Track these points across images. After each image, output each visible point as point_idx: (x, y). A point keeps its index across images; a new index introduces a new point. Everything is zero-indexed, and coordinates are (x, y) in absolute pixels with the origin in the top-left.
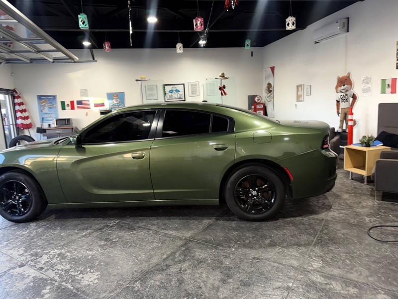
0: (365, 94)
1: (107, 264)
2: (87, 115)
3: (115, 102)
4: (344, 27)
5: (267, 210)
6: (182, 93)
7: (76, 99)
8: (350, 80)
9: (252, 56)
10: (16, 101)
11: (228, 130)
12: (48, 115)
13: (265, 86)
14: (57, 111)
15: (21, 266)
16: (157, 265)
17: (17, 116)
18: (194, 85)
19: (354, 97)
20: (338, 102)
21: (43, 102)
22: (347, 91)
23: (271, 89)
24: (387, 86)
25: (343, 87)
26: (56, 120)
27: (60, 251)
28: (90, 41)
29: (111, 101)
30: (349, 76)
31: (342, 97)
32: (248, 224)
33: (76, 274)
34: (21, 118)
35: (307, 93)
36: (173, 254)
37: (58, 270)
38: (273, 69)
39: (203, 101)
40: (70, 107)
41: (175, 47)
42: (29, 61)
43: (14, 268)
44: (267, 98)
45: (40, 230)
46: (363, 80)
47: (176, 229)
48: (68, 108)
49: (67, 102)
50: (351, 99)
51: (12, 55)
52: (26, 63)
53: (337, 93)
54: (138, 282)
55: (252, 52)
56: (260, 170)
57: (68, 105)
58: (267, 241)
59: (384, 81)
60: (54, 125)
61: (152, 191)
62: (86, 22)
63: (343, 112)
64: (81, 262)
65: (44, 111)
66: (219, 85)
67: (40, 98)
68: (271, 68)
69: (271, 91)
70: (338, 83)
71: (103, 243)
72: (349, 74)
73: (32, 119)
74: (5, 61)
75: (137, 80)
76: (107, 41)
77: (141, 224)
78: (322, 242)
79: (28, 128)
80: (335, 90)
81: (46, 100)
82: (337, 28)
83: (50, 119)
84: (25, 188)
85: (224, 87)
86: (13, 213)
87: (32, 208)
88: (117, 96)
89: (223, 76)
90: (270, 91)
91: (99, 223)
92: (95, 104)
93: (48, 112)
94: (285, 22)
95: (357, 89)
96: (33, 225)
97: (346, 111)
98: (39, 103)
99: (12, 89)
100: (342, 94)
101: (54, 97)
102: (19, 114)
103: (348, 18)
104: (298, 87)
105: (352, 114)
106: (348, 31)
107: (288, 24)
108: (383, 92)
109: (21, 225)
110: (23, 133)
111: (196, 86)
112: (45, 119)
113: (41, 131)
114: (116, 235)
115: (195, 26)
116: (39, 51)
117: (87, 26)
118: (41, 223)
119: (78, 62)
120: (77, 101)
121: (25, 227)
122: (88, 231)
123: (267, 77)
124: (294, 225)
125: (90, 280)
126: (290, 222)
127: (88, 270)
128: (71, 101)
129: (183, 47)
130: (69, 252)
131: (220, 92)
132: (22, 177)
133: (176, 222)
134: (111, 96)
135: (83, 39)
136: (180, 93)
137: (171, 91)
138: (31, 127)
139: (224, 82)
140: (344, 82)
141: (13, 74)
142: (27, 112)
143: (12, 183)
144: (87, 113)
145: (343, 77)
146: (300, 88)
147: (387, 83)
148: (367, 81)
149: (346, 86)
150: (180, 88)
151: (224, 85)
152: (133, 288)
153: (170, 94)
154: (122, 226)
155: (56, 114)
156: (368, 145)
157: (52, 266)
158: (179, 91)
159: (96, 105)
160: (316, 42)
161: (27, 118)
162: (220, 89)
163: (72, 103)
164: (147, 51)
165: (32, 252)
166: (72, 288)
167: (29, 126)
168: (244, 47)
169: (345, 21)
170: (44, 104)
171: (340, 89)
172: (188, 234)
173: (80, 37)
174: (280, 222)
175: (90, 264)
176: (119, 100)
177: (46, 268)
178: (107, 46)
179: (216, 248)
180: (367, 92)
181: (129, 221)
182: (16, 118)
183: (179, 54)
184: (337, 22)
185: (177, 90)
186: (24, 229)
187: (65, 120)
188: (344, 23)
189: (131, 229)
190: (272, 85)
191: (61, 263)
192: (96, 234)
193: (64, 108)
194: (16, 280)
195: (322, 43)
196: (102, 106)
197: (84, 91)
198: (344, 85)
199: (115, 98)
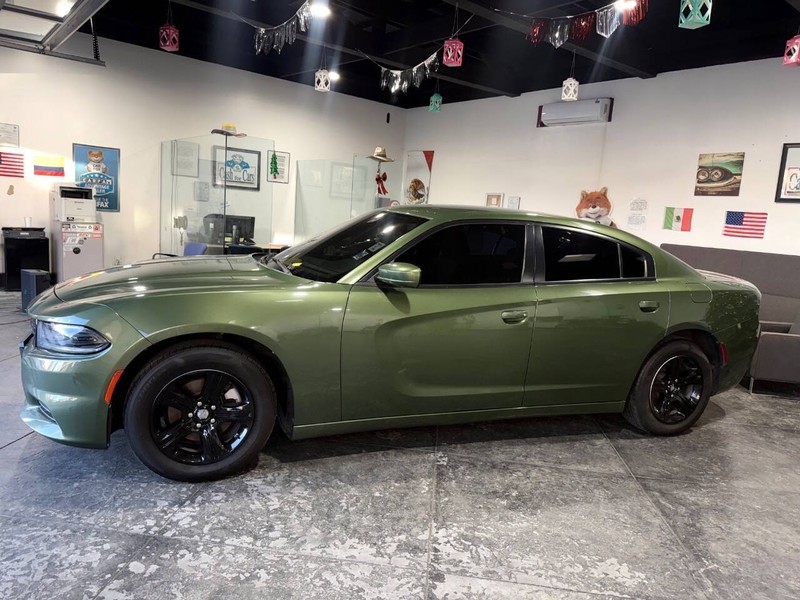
2: (11, 191)
3: (92, 169)
4: (605, 111)
5: (688, 415)
6: (253, 171)
8: (607, 200)
9: (388, 121)
11: (646, 275)
13: (406, 184)
18: (280, 158)
22: (600, 216)
23: (420, 192)
24: (675, 218)
25: (591, 210)
29: (81, 166)
30: (605, 193)
38: (429, 156)
46: (631, 204)
55: (388, 115)
59: (670, 211)
66: (376, 172)
68: (425, 152)
69: (422, 196)
70: (581, 202)
72: (606, 190)
75: (217, 131)
76: (171, 25)
85: (385, 177)
90: (418, 197)
92: (36, 168)
95: (618, 217)
103: (612, 100)
104: (491, 196)
106: (610, 119)
108: (668, 226)
111: (284, 161)
134: (82, 152)
136: (249, 171)
137: (230, 164)
140: (596, 200)
144: (11, 188)
145: (592, 193)
147: (676, 214)
148: (639, 205)
149: (598, 208)
153: (228, 169)
158: (248, 167)
159: (40, 171)
160: (542, 125)
162: (379, 180)
169: (608, 102)
171: (585, 211)
176: (103, 166)
180: (637, 223)
184: (598, 102)
185: (243, 163)
188: (606, 105)
190: (426, 186)
195: (552, 128)
196: (56, 175)
197: (11, 129)
198: (594, 207)
199: (94, 158)
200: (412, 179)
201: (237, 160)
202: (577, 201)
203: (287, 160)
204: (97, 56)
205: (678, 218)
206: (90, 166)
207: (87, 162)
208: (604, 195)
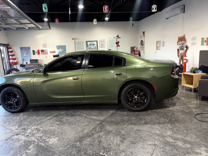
0: (193, 46)
1: (61, 133)
2: (46, 57)
3: (61, 50)
4: (182, 10)
5: (143, 106)
6: (96, 45)
7: (40, 49)
8: (185, 38)
9: (133, 26)
10: (9, 50)
11: (122, 65)
12: (26, 58)
13: (140, 42)
14: (30, 55)
15: (17, 135)
16: (87, 133)
17: (10, 58)
18: (102, 41)
19: (187, 47)
20: (178, 50)
21: (23, 51)
22: (183, 44)
23: (143, 43)
25: (181, 42)
26: (30, 60)
27: (36, 127)
28: (47, 18)
29: (58, 50)
30: (184, 36)
31: (180, 47)
32: (133, 113)
33: (46, 138)
34: (12, 59)
35: (162, 45)
36: (95, 128)
37: (37, 136)
38: (144, 33)
39: (109, 50)
40: (37, 53)
41: (93, 21)
42: (16, 29)
43: (13, 136)
44: (141, 48)
45: (25, 117)
46: (192, 39)
47: (96, 116)
48: (36, 54)
49: (36, 51)
50: (185, 48)
51: (7, 26)
52: (14, 30)
53: (178, 45)
54: (78, 142)
55: (133, 24)
56: (139, 85)
57: (36, 52)
58: (143, 122)
59: (203, 39)
60: (29, 63)
61: (83, 96)
62: (47, 8)
63: (181, 55)
64: (48, 133)
65: (24, 56)
66: (115, 41)
67: (21, 48)
68: (143, 32)
71: (58, 123)
73: (18, 60)
74: (3, 29)
75: (73, 39)
76: (57, 18)
77: (77, 113)
78: (171, 122)
79: (16, 65)
80: (177, 44)
81: (25, 49)
82: (178, 11)
83: (27, 59)
84: (17, 95)
85: (119, 42)
86: (11, 108)
87: (21, 106)
88: (62, 47)
89: (118, 36)
90: (142, 45)
91: (56, 113)
93: (26, 56)
94: (151, 8)
95: (188, 43)
96: (21, 114)
97: (183, 54)
98: (21, 51)
99: (7, 44)
100: (181, 46)
101: (29, 48)
102: (11, 57)
103: (184, 6)
104: (157, 42)
105: (186, 56)
106: (184, 13)
107: (153, 9)
108: (202, 44)
109: (15, 114)
110: (13, 67)
111: (103, 42)
112: (24, 59)
113: (22, 66)
114: (65, 119)
115: (104, 10)
116: (21, 24)
117: (47, 10)
118: (26, 113)
119: (42, 29)
120: (41, 50)
121: (17, 115)
122: (50, 117)
123: (141, 37)
124: (157, 113)
125: (53, 141)
126: (155, 112)
127: (52, 136)
128: (38, 50)
129: (97, 22)
130: (41, 127)
131: (116, 45)
132: (15, 89)
133: (95, 112)
134: (58, 47)
135: (44, 17)
136: (95, 46)
137: (90, 45)
138: (17, 64)
139: (119, 40)
140: (182, 39)
141: (7, 36)
142: (15, 56)
143: (10, 93)
144: (46, 56)
145: (181, 37)
146: (158, 43)
148: (194, 39)
149: (183, 41)
150: (95, 43)
151: (118, 41)
152: (76, 145)
153: (90, 46)
154: (68, 114)
155: (30, 57)
156: (194, 72)
157: (33, 135)
158: (94, 45)
159: (51, 52)
160: (167, 19)
161: (15, 59)
162: (116, 43)
163: (38, 51)
164: (78, 24)
165: (22, 128)
166: (44, 145)
167: (16, 63)
168: (129, 21)
170: (23, 52)
171: (179, 43)
172: (102, 118)
173: (43, 16)
174: (149, 112)
175: (53, 134)
176: (63, 49)
177: (30, 136)
178: (57, 20)
179: (117, 125)
180: (194, 45)
181: (71, 112)
182: (9, 59)
183: (95, 25)
184: (179, 8)
185: (93, 44)
186: (17, 116)
187: (35, 60)
188: (182, 8)
189: (72, 115)
190: (144, 41)
191: (38, 133)
192: (54, 118)
193: (34, 54)
194: (15, 142)
195: (170, 19)
196: (54, 53)
197: (45, 45)
198: (182, 41)
199: (61, 48)
200: (141, 40)
201: (92, 44)
202: (177, 40)
203: (104, 41)
204: (50, 28)
205: (205, 41)
206: (60, 50)
207: (60, 49)
208: (184, 37)
